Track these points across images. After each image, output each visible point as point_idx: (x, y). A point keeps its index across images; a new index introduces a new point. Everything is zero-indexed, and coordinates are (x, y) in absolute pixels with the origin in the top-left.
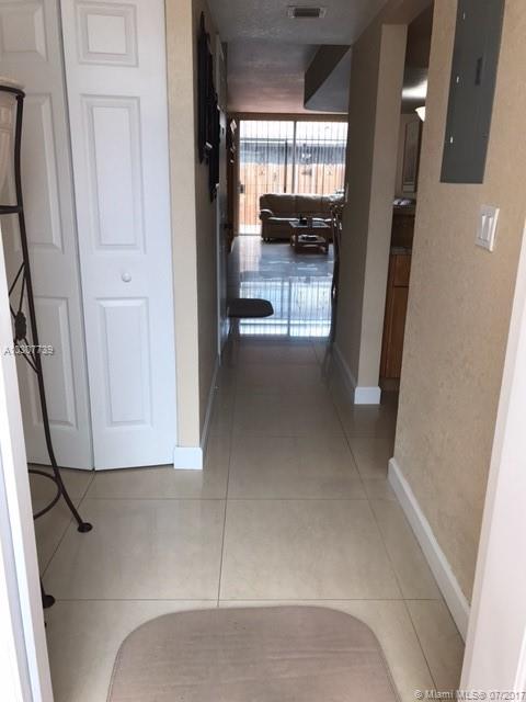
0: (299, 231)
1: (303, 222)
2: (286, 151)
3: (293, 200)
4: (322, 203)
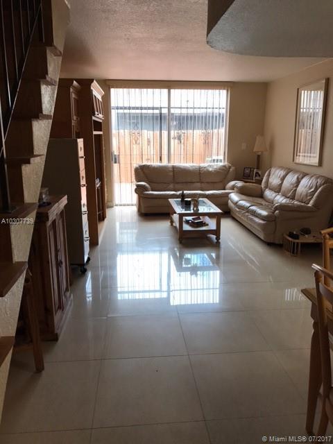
2: (160, 119)
3: (170, 171)
4: (200, 173)
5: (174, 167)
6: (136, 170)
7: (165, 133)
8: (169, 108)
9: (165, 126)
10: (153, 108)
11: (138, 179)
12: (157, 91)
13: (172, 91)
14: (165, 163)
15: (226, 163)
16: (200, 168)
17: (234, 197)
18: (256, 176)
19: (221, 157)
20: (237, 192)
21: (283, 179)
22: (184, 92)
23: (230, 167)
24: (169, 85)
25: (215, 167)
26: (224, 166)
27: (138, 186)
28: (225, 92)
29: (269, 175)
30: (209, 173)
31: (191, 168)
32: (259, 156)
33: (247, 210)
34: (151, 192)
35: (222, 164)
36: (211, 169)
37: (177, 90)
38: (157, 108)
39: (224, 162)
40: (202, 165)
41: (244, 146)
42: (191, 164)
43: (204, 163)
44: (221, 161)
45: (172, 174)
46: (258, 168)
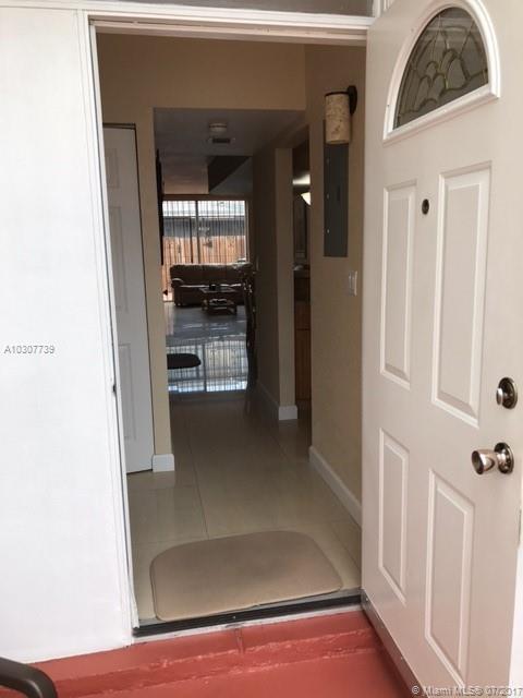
0: (209, 297)
1: (212, 288)
2: (190, 225)
5: (203, 266)
6: (171, 269)
9: (194, 233)
13: (199, 202)
14: (196, 263)
15: (249, 262)
25: (239, 266)
27: (173, 281)
34: (185, 286)
36: (235, 268)
44: (244, 261)
45: (202, 272)
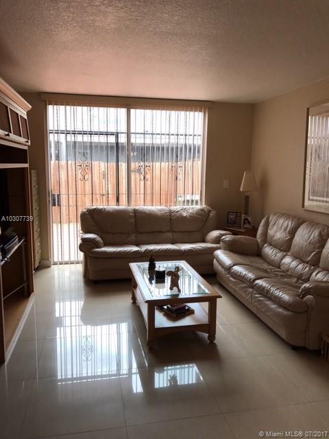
3: (130, 217)
4: (171, 220)
5: (135, 211)
7: (123, 166)
8: (128, 134)
10: (107, 134)
11: (86, 230)
12: (112, 110)
13: (132, 111)
14: (123, 206)
15: (204, 206)
16: (171, 212)
17: (223, 257)
18: (244, 223)
19: (197, 197)
20: (225, 249)
21: (293, 233)
22: (148, 113)
23: (210, 211)
24: (128, 102)
25: (191, 211)
26: (202, 210)
27: (84, 240)
28: (201, 114)
29: (267, 225)
30: (183, 219)
31: (159, 213)
32: (247, 197)
33: (251, 284)
34: (103, 249)
35: (198, 207)
36: (185, 214)
37: (138, 111)
38: (112, 134)
39: (201, 204)
40: (173, 208)
41: (226, 184)
42: (159, 207)
43: (176, 206)
44: (197, 202)
45: (133, 220)
46: (246, 213)
